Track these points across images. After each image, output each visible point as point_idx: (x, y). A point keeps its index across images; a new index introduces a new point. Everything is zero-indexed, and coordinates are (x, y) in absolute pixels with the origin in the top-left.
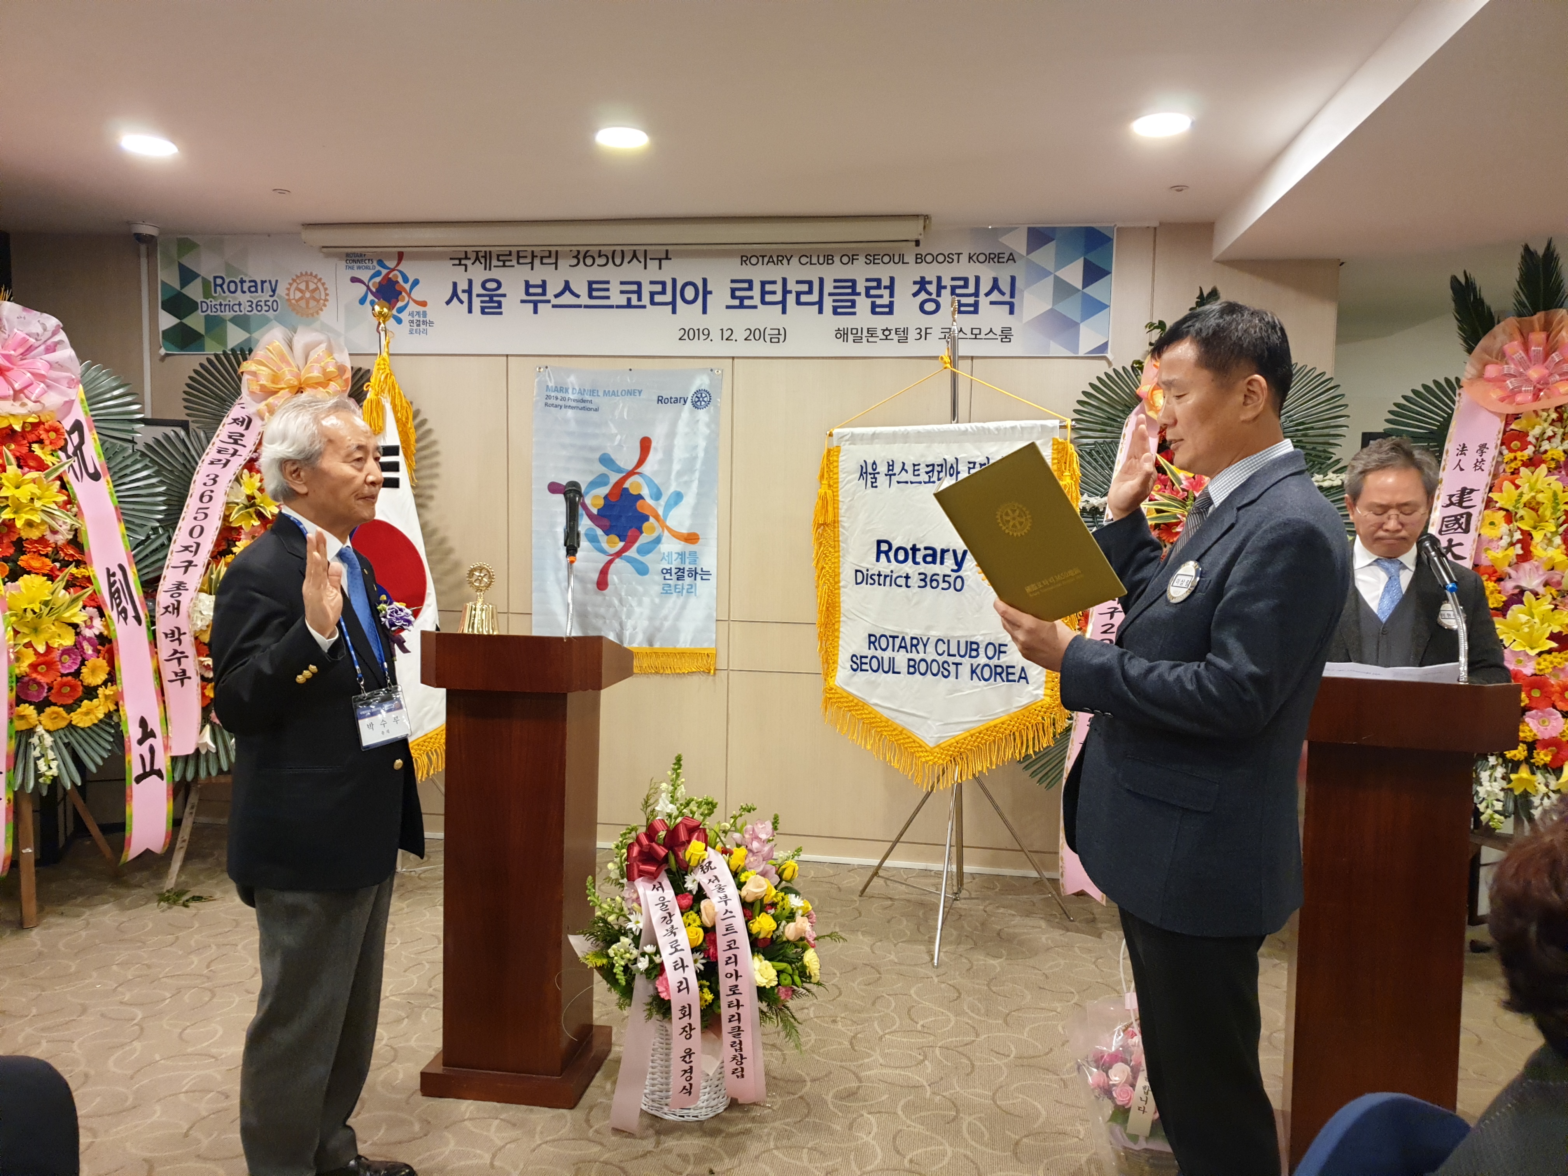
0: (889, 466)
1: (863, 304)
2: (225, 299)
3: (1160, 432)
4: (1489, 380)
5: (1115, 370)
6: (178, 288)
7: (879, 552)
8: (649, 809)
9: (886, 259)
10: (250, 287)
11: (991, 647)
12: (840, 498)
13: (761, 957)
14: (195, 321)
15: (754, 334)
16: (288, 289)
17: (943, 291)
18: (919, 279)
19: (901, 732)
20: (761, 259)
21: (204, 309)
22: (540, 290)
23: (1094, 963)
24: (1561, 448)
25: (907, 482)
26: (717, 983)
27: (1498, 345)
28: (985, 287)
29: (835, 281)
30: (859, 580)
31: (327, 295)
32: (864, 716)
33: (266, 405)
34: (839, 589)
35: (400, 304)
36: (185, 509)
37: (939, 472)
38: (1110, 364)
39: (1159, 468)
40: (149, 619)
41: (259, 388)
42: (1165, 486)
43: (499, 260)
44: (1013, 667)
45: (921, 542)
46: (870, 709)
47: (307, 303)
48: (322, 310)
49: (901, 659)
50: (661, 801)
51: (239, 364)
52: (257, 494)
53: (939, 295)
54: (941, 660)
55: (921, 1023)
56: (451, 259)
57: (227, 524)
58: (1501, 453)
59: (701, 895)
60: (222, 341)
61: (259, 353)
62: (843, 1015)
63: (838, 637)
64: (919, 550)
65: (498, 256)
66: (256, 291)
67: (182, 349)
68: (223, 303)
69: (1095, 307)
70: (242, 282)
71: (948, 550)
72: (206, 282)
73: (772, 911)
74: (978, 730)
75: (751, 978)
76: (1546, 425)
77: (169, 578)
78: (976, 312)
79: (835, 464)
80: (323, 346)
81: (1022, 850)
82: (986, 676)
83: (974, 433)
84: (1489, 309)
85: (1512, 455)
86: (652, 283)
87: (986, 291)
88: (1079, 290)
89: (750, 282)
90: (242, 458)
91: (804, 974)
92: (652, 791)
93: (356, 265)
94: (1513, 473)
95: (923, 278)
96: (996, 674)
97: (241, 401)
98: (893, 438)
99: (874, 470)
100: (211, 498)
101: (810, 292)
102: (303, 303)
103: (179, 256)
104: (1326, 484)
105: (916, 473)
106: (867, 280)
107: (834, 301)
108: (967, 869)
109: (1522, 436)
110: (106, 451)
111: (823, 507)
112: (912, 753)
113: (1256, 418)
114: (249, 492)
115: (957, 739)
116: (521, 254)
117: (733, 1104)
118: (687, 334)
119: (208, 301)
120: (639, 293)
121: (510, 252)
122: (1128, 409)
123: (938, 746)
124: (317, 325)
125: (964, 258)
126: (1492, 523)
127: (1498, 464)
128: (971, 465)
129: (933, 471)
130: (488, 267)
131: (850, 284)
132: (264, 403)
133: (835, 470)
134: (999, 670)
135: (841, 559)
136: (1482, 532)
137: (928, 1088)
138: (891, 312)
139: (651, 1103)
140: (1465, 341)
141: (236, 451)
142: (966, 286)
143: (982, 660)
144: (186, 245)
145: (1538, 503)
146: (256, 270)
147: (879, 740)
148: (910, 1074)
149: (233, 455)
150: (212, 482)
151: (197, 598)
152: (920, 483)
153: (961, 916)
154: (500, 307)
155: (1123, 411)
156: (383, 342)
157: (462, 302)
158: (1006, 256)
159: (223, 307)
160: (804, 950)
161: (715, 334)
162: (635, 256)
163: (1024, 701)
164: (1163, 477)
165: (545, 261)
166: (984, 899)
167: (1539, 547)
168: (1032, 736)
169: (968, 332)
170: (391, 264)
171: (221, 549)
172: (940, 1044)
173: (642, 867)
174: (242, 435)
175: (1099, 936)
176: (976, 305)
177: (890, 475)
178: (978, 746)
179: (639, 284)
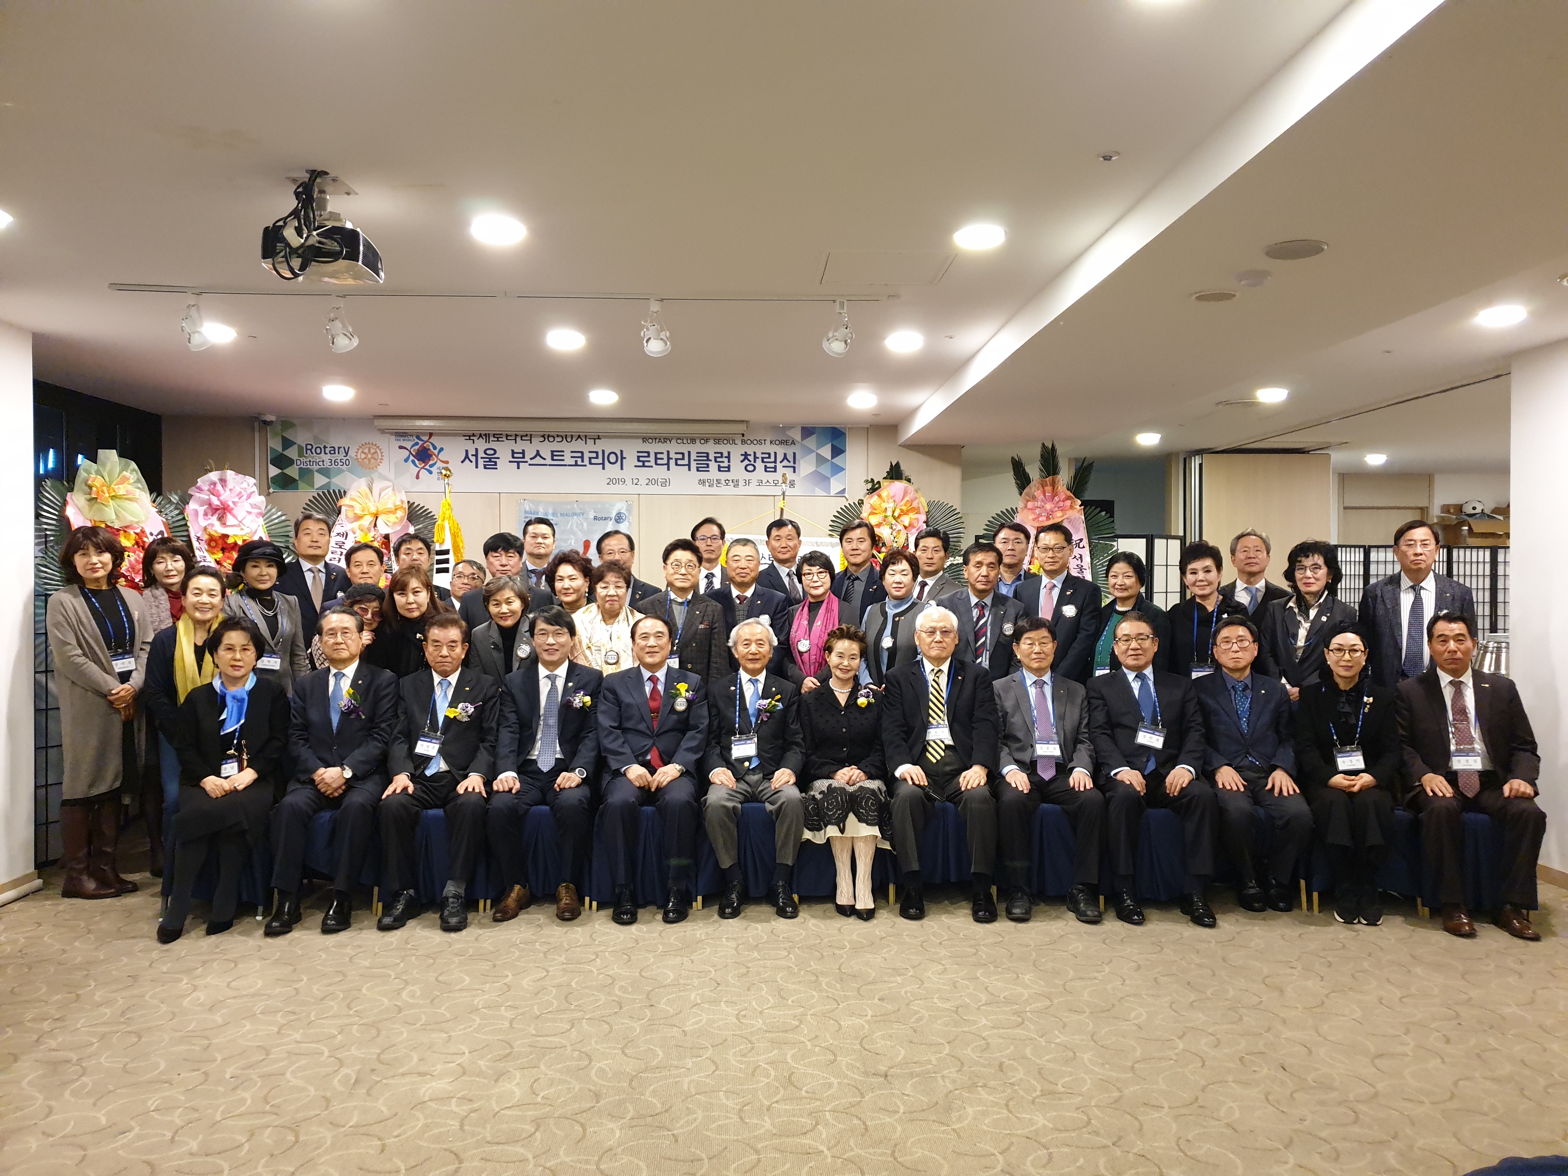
1: (713, 466)
2: (313, 458)
4: (1029, 509)
5: (849, 503)
6: (281, 450)
9: (725, 442)
10: (330, 451)
14: (292, 472)
15: (650, 482)
16: (356, 452)
17: (757, 460)
18: (744, 453)
20: (655, 441)
21: (299, 464)
22: (521, 455)
27: (1032, 491)
28: (779, 459)
29: (697, 453)
31: (383, 456)
38: (846, 500)
41: (354, 515)
43: (495, 438)
47: (369, 461)
48: (381, 465)
51: (338, 500)
53: (755, 461)
56: (465, 437)
60: (311, 483)
61: (351, 493)
65: (494, 435)
66: (335, 454)
67: (283, 488)
68: (312, 460)
69: (838, 469)
70: (325, 447)
72: (300, 448)
78: (775, 471)
80: (390, 489)
84: (1028, 474)
86: (590, 452)
88: (829, 460)
89: (648, 453)
93: (401, 439)
95: (746, 452)
101: (683, 459)
102: (366, 461)
103: (283, 430)
106: (715, 453)
107: (697, 464)
116: (511, 435)
118: (611, 481)
119: (301, 459)
120: (582, 458)
121: (502, 434)
124: (378, 475)
125: (768, 442)
130: (488, 441)
131: (705, 455)
138: (729, 471)
142: (769, 457)
144: (287, 423)
146: (336, 441)
154: (496, 465)
157: (472, 462)
158: (791, 441)
159: (312, 463)
161: (629, 482)
162: (579, 437)
165: (526, 439)
169: (772, 482)
170: (425, 438)
176: (775, 468)
179: (582, 453)
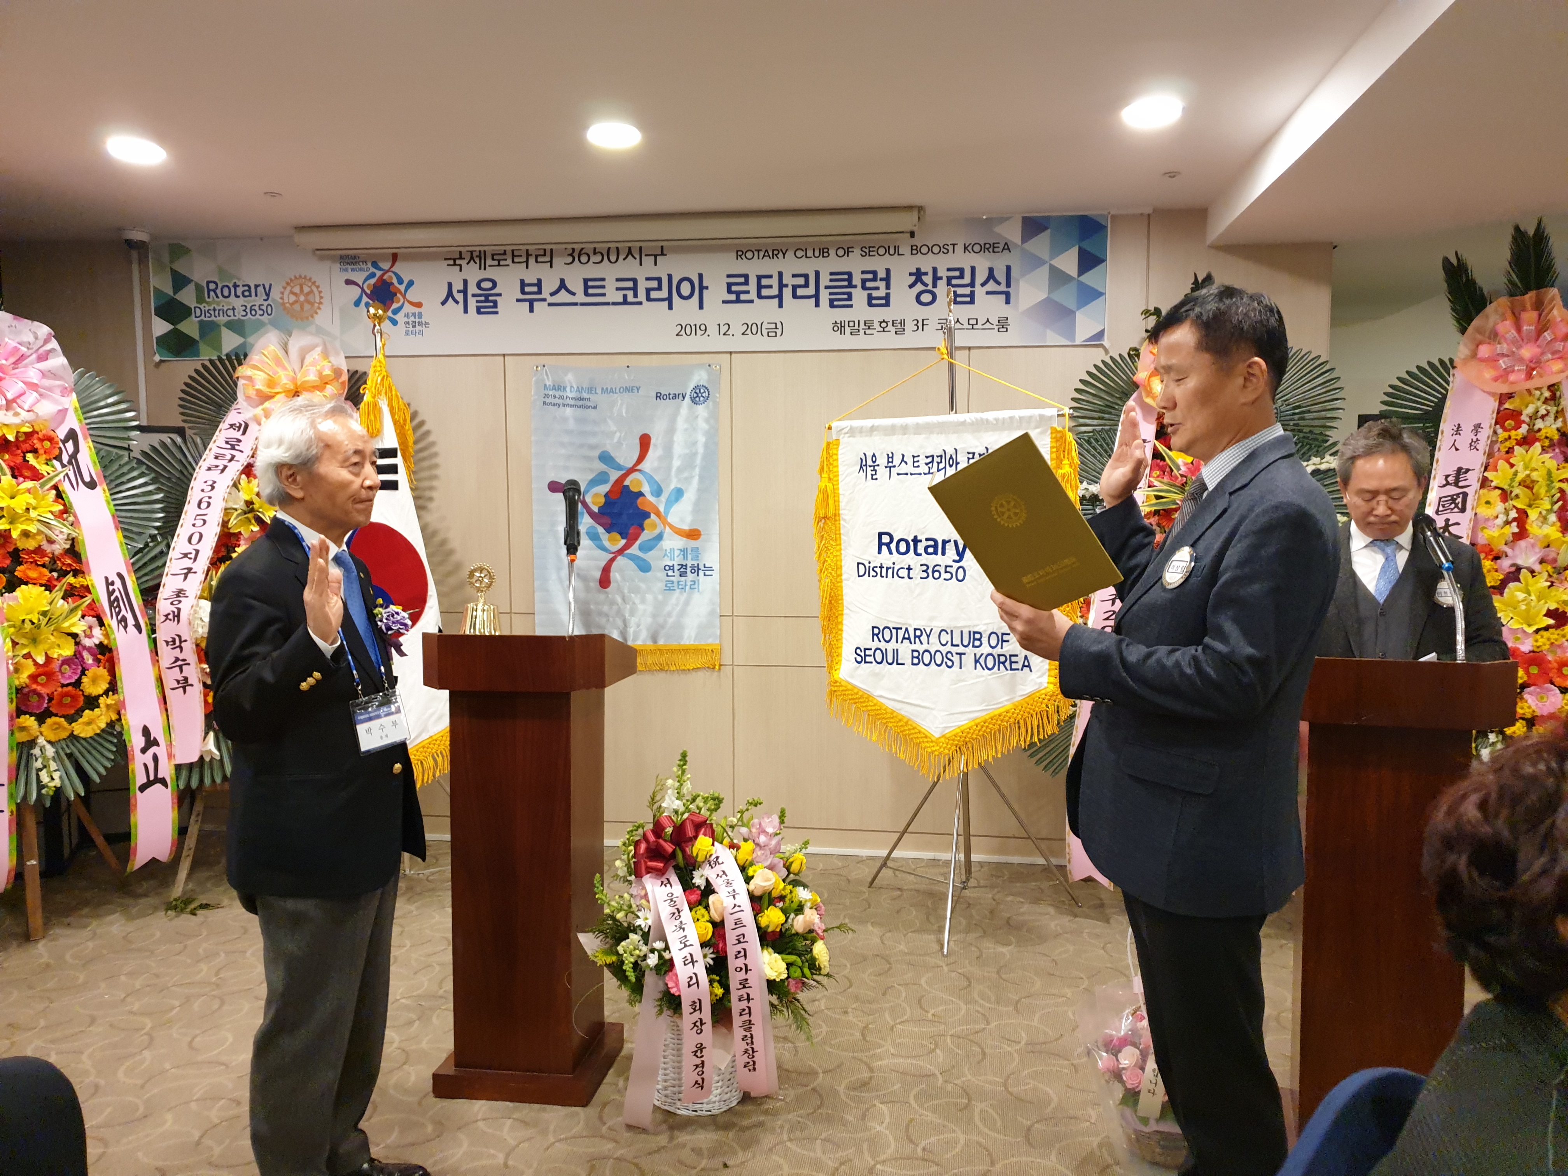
0: (889, 458)
1: (859, 296)
2: (218, 304)
3: (1158, 419)
4: (1482, 360)
5: (1111, 357)
6: (171, 293)
7: (880, 544)
8: (655, 806)
9: (881, 251)
10: (243, 292)
11: (994, 637)
12: (841, 491)
13: (770, 950)
14: (191, 327)
15: (749, 328)
16: (282, 293)
17: (939, 282)
18: (915, 271)
19: (906, 724)
20: (756, 253)
21: (198, 315)
22: (535, 289)
23: (1103, 948)
24: (1554, 427)
25: (907, 474)
26: (727, 977)
27: (1491, 323)
28: (980, 277)
29: (831, 274)
30: (861, 573)
31: (321, 298)
32: (869, 708)
33: (263, 410)
34: (841, 582)
35: (395, 306)
36: (183, 516)
37: (938, 463)
38: (1106, 351)
39: (1157, 455)
40: (149, 627)
41: (255, 393)
42: (1164, 472)
43: (493, 259)
44: (1016, 656)
45: (923, 533)
46: (875, 701)
47: (302, 307)
48: (317, 313)
49: (905, 650)
50: (667, 798)
51: (234, 369)
52: (256, 499)
53: (935, 286)
54: (944, 650)
55: (933, 1011)
56: (446, 259)
57: (226, 530)
58: (1495, 432)
59: (709, 890)
60: (218, 346)
61: (255, 358)
62: (854, 1006)
63: (841, 630)
64: (921, 541)
65: (493, 255)
66: (250, 296)
67: (177, 355)
68: (217, 308)
69: (1091, 295)
70: (236, 286)
71: (949, 541)
72: (199, 288)
73: (781, 904)
74: (983, 719)
75: (761, 972)
76: (1539, 403)
77: (169, 585)
78: (972, 302)
79: (835, 457)
80: (319, 350)
81: (1029, 838)
82: (990, 665)
83: (972, 424)
84: (1481, 290)
85: (1506, 435)
86: (647, 279)
87: (982, 281)
88: (1074, 278)
89: (746, 277)
90: (240, 464)
91: (814, 967)
92: (659, 787)
93: (349, 267)
94: (1507, 452)
95: (918, 269)
96: (999, 663)
97: (237, 407)
98: (892, 430)
99: (874, 462)
100: (209, 504)
101: (806, 285)
102: (297, 307)
103: (172, 262)
104: (1323, 467)
105: (916, 464)
106: (863, 272)
107: (831, 294)
108: (975, 857)
109: (1515, 415)
110: (101, 459)
111: (823, 500)
112: (918, 744)
113: (1254, 402)
114: (247, 498)
115: (962, 728)
116: (516, 253)
117: (746, 1098)
118: (684, 330)
119: (201, 307)
120: (635, 289)
121: (505, 251)
122: (1125, 395)
123: (943, 736)
124: (312, 328)
125: (959, 248)
126: (1488, 503)
127: (1493, 443)
128: (971, 456)
129: (932, 462)
130: (483, 267)
131: (846, 277)
132: (261, 407)
133: (835, 463)
134: (1002, 659)
135: (842, 552)
136: (1478, 511)
137: (939, 1076)
138: (887, 304)
139: (663, 1099)
140: (1458, 321)
141: (233, 457)
142: (961, 277)
143: (985, 649)
144: (178, 250)
145: (1533, 482)
146: (251, 275)
147: (885, 731)
148: (921, 1063)
149: (230, 460)
150: (210, 488)
151: (197, 605)
152: (920, 474)
153: (969, 904)
154: (495, 306)
155: (1120, 399)
156: (379, 345)
157: (457, 302)
158: (1001, 246)
159: (217, 312)
160: (813, 942)
161: (712, 329)
162: (630, 252)
163: (1028, 689)
164: (1162, 463)
165: (539, 259)
166: (992, 887)
167: (1534, 525)
168: (1036, 724)
169: (965, 322)
170: (385, 266)
171: (220, 555)
172: (950, 1033)
173: (650, 864)
174: (239, 441)
175: (1108, 921)
176: (972, 295)
177: (890, 467)
178: (983, 735)
179: (635, 281)
